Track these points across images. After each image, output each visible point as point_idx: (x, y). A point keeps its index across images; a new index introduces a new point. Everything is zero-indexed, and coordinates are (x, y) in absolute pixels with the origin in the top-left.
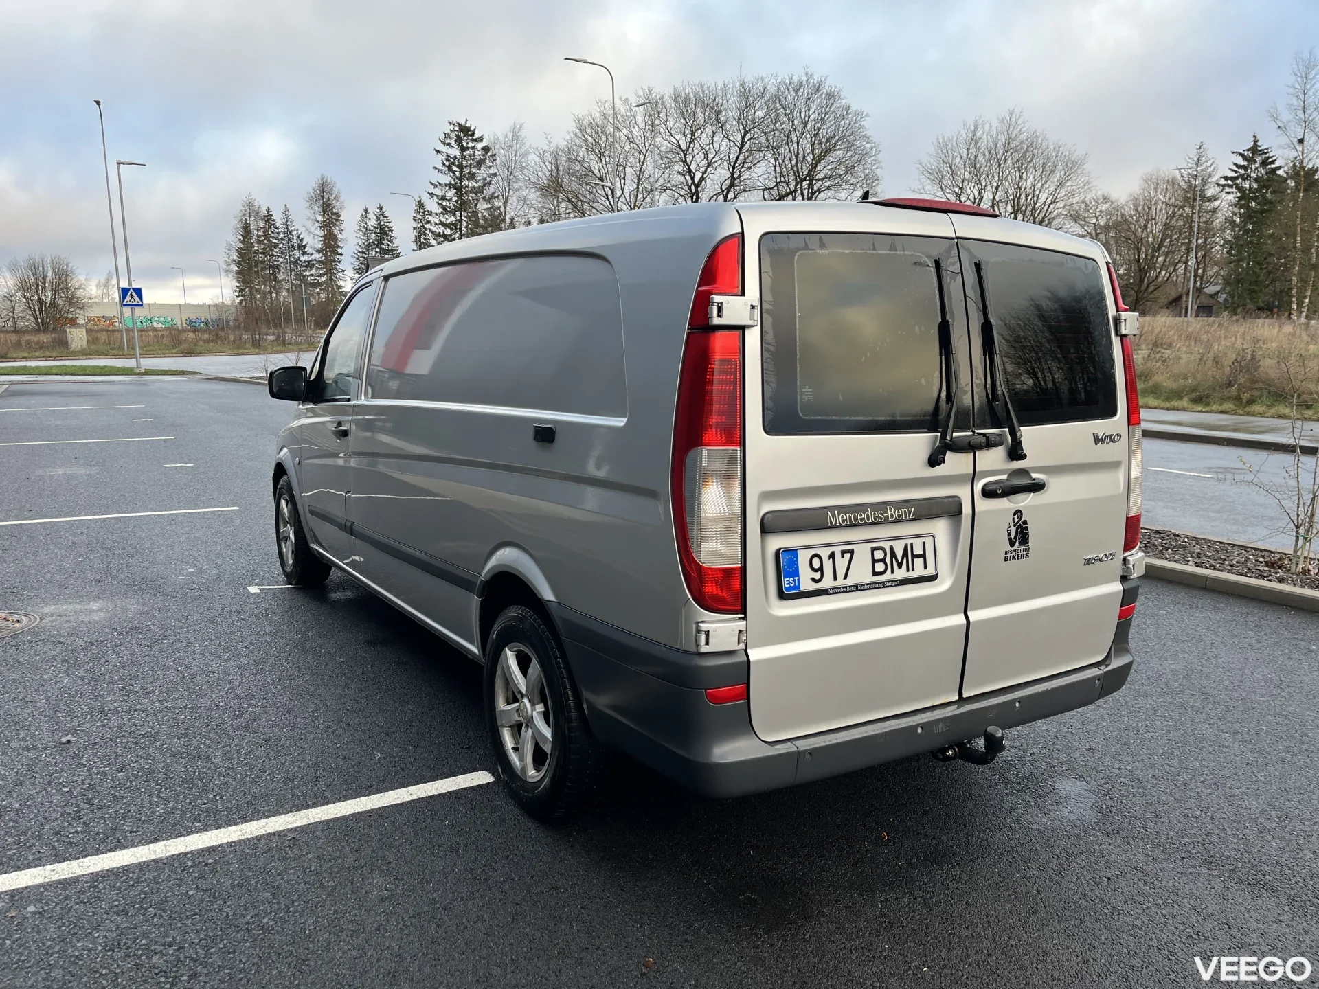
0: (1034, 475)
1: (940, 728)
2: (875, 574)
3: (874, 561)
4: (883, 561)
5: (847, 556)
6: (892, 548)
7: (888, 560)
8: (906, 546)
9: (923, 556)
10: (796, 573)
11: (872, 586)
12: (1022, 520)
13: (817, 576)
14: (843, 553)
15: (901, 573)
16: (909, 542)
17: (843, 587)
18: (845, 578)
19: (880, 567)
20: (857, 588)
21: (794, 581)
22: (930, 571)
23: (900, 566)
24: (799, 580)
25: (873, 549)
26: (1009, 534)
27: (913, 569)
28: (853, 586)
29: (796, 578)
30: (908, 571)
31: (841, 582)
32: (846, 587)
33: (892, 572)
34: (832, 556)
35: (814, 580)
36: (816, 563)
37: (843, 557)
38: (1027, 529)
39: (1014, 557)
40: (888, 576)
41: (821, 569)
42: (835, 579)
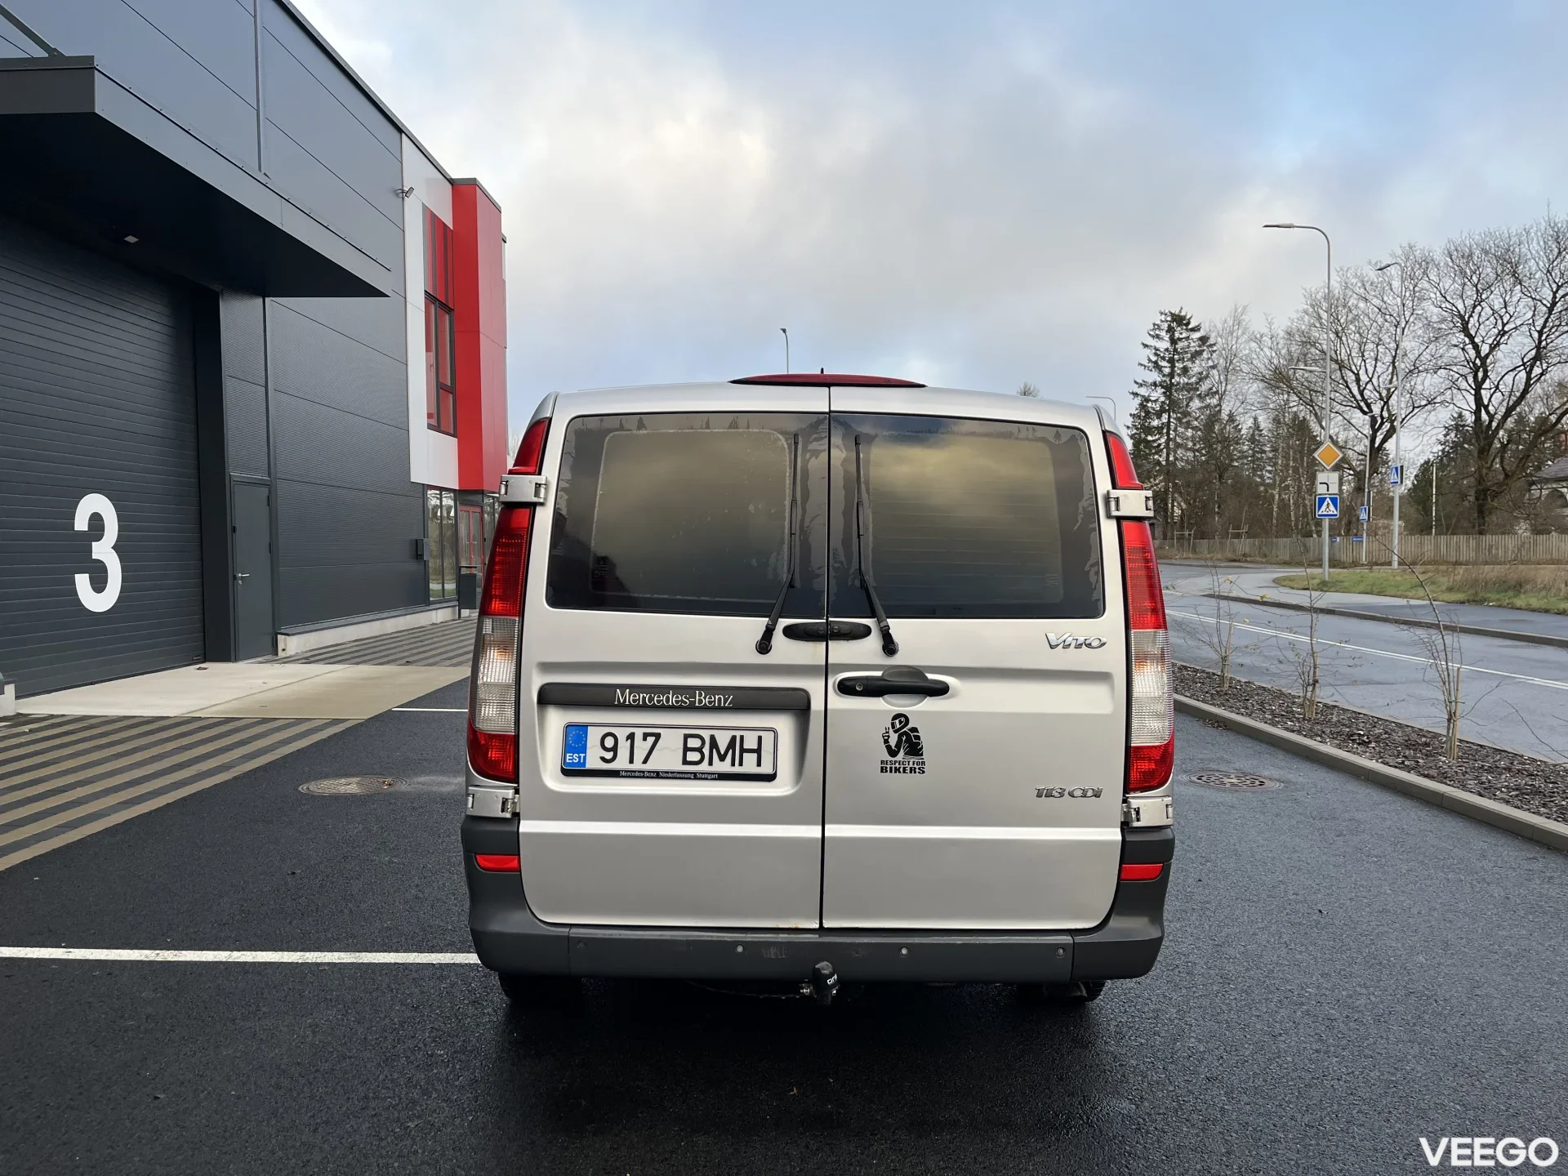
0: (930, 676)
1: (772, 953)
2: (685, 762)
3: (686, 749)
4: (700, 750)
5: (651, 740)
6: (713, 738)
7: (706, 751)
8: (734, 738)
9: (758, 751)
10: (584, 749)
11: (678, 776)
12: (909, 726)
13: (609, 755)
14: (645, 736)
15: (725, 767)
16: (738, 734)
17: (639, 772)
18: (645, 761)
19: (693, 756)
20: (657, 775)
21: (579, 757)
22: (766, 769)
23: (722, 758)
24: (585, 757)
25: (686, 737)
26: (886, 741)
27: (741, 764)
28: (653, 772)
29: (582, 755)
30: (733, 764)
31: (638, 765)
32: (643, 772)
33: (711, 763)
34: (631, 737)
35: (603, 759)
36: (609, 742)
37: (645, 739)
38: (918, 738)
39: (897, 770)
40: (704, 767)
41: (614, 749)
42: (631, 761)
